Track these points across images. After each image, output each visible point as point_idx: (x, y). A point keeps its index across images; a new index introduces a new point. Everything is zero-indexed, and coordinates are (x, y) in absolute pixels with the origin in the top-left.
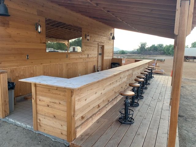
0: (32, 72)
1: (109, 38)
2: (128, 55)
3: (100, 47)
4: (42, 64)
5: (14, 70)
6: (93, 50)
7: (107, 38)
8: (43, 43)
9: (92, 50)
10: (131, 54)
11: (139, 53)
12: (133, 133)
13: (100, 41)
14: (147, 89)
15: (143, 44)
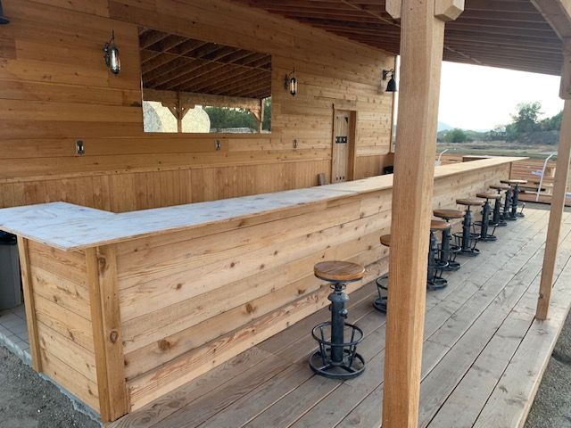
0: (98, 194)
1: (376, 88)
2: (474, 143)
3: (341, 116)
4: (129, 167)
5: (36, 186)
6: (313, 126)
7: (368, 86)
8: (132, 105)
9: (309, 126)
10: (485, 141)
11: (510, 139)
12: (336, 413)
13: (340, 96)
14: (476, 255)
15: (528, 110)
